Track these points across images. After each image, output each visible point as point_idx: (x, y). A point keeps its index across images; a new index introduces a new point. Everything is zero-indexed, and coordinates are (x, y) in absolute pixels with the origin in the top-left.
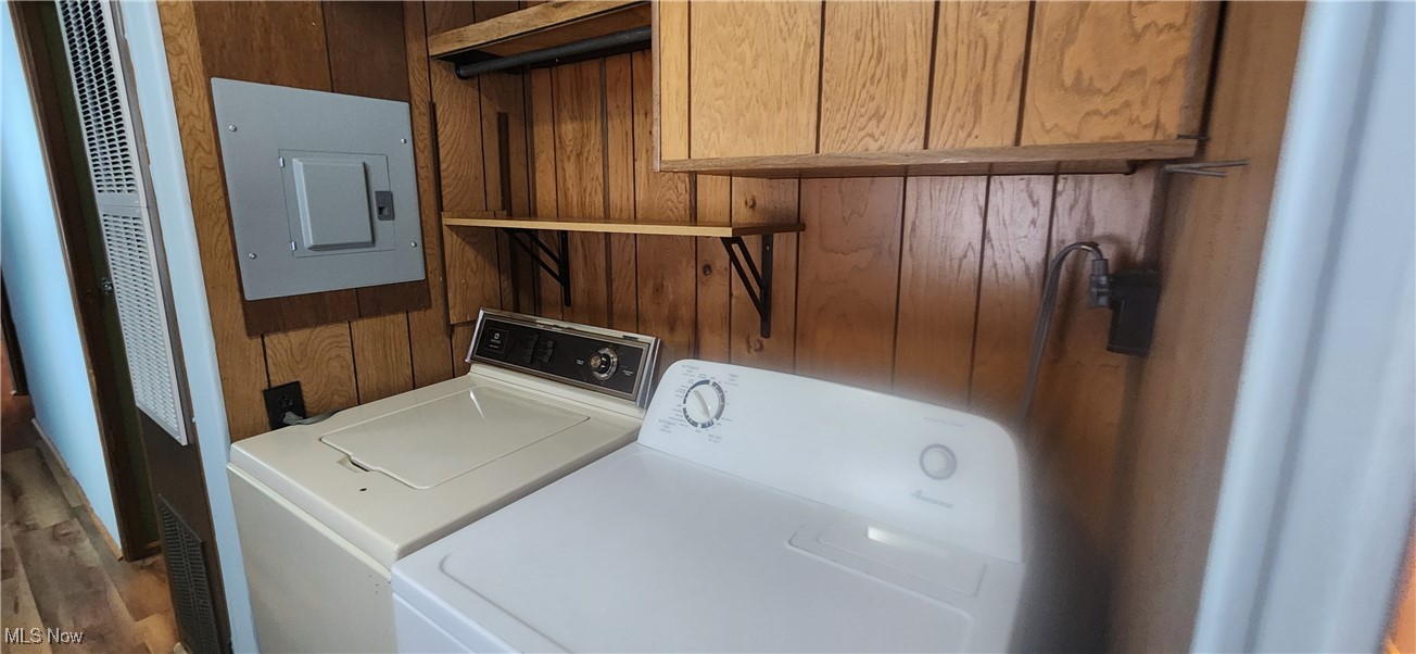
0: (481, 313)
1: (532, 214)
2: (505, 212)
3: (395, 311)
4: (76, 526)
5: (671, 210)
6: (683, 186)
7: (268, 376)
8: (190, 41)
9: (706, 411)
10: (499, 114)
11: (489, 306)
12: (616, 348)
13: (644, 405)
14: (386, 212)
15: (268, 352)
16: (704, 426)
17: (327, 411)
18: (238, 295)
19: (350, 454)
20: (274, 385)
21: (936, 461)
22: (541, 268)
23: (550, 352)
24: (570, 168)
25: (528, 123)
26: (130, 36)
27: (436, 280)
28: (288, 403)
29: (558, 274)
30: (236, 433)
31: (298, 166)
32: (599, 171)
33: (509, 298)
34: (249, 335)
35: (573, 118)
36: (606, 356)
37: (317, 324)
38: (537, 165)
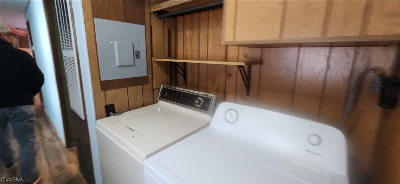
0: (162, 86)
1: (176, 58)
2: (169, 57)
3: (139, 85)
4: (54, 138)
5: (219, 57)
6: (223, 50)
7: (106, 102)
8: (89, 8)
9: (232, 118)
10: (169, 29)
11: (164, 84)
12: (203, 98)
13: (212, 115)
14: (138, 57)
15: (106, 95)
16: (232, 123)
17: (121, 112)
18: (99, 79)
19: (128, 125)
20: (107, 104)
21: (314, 140)
22: (178, 73)
23: (182, 98)
24: (188, 45)
25: (176, 31)
26: (74, 7)
27: (150, 76)
28: (111, 109)
29: (183, 75)
30: (98, 117)
31: (116, 43)
32: (197, 45)
33: (169, 82)
34: (102, 90)
35: (190, 30)
36: (200, 100)
37: (119, 88)
38: (178, 44)
